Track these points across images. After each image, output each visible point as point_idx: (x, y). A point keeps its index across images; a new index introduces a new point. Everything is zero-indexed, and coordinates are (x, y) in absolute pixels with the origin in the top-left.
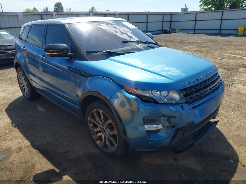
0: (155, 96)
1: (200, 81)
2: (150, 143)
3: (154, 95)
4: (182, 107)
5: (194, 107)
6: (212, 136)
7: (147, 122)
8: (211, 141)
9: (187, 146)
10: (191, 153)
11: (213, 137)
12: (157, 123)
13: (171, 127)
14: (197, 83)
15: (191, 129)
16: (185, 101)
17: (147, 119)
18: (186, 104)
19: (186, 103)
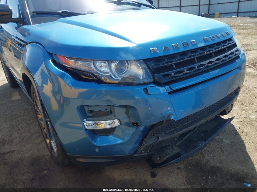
0: (101, 72)
1: (191, 47)
2: (97, 150)
3: (99, 68)
4: (146, 90)
5: (173, 92)
6: (224, 140)
7: (91, 115)
8: (221, 148)
9: (167, 157)
10: (182, 165)
11: (226, 141)
12: (110, 116)
13: (132, 124)
14: (182, 50)
15: (175, 129)
16: (152, 80)
17: (91, 111)
18: (154, 86)
19: (155, 83)
